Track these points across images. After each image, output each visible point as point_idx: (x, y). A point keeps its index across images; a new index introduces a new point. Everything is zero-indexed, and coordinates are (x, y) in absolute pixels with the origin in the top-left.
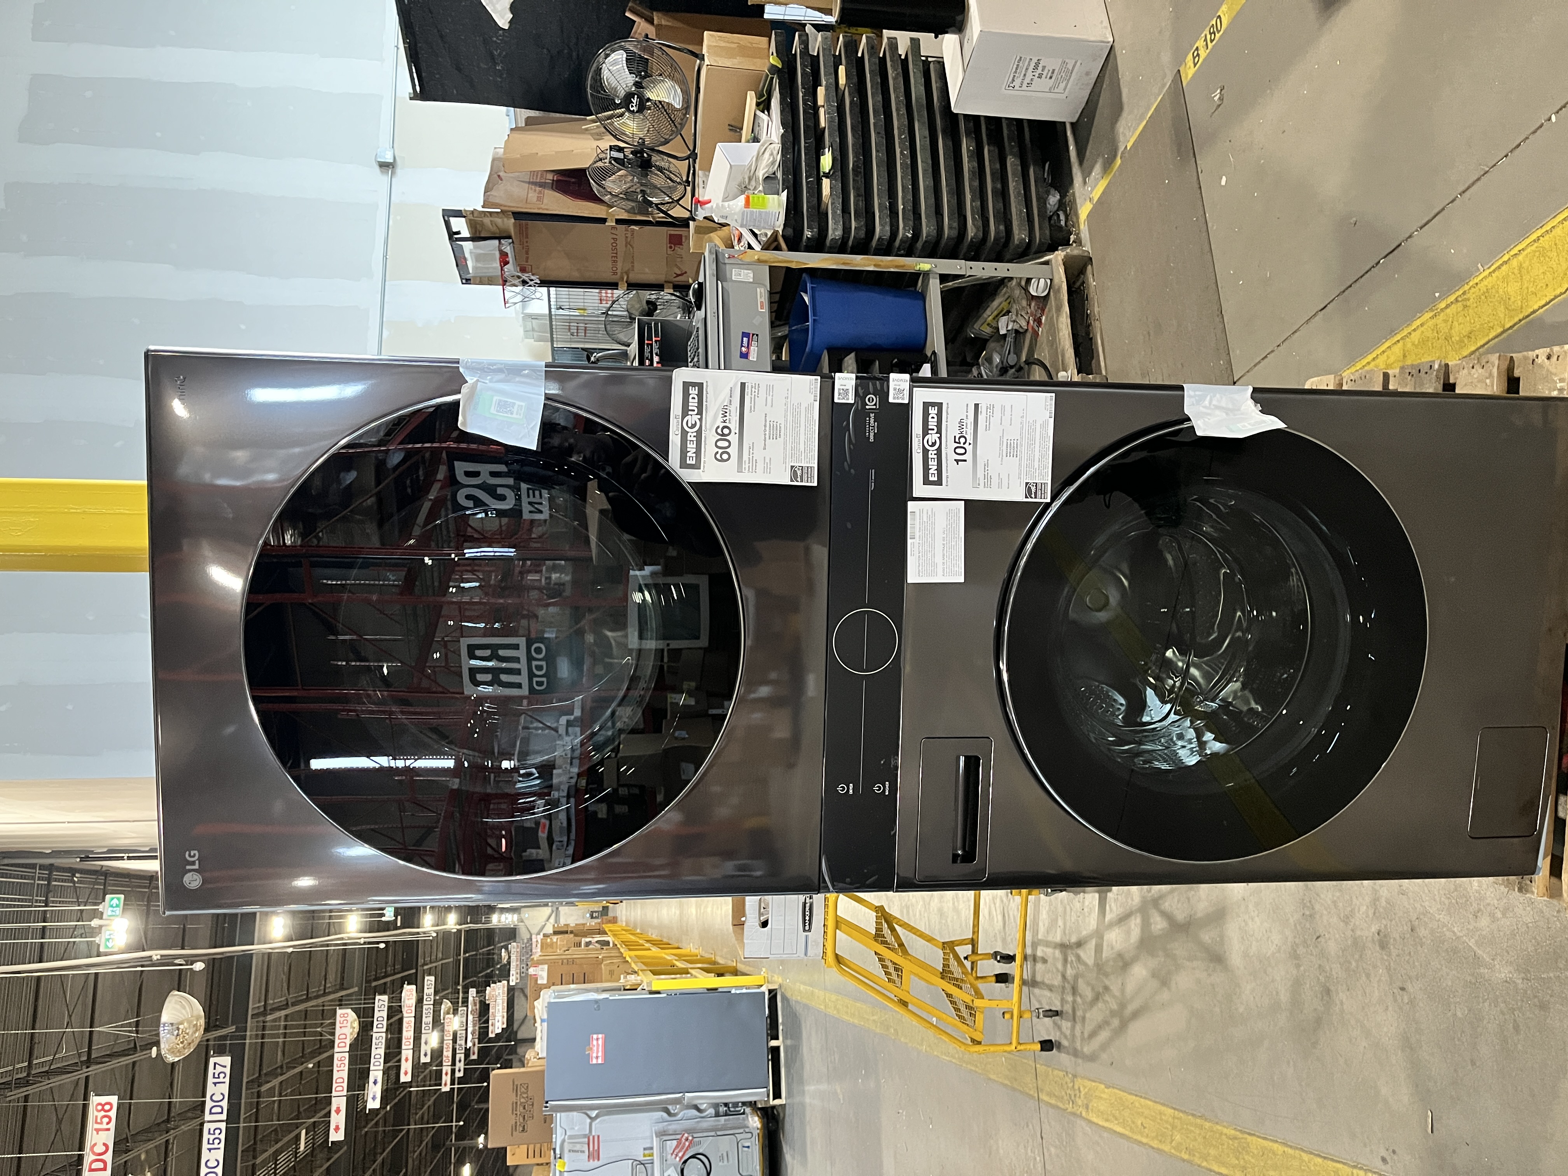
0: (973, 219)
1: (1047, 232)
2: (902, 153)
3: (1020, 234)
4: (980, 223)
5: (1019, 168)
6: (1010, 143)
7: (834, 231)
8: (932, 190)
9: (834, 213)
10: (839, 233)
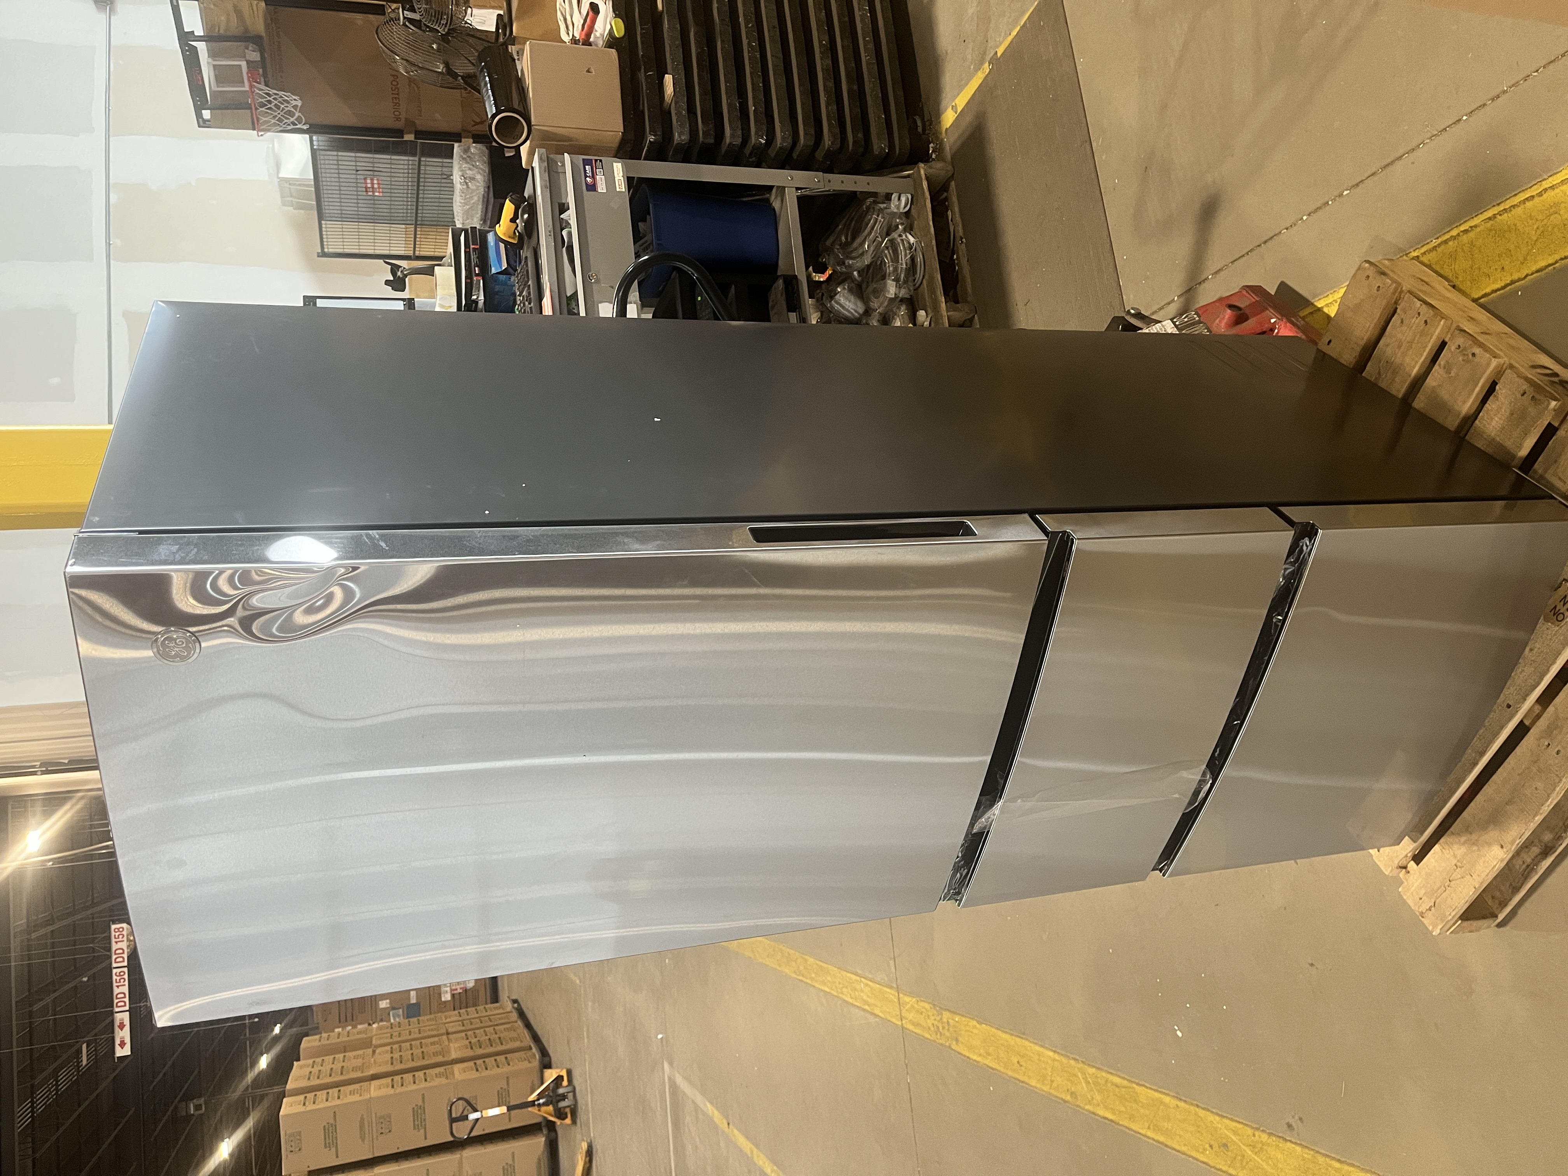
0: (830, 124)
1: (908, 141)
2: (749, 44)
3: (879, 145)
4: (837, 131)
5: (876, 67)
6: (864, 39)
7: (680, 136)
8: (785, 90)
9: (678, 114)
10: (685, 138)
